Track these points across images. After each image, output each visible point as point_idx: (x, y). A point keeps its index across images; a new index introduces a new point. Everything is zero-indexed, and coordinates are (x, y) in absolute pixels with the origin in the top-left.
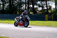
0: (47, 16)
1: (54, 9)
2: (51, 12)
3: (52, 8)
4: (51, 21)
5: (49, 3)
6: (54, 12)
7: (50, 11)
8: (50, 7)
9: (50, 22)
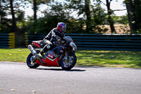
0: (14, 37)
1: (31, 19)
2: (24, 25)
3: (26, 17)
4: (22, 48)
5: (17, 4)
6: (29, 26)
7: (19, 25)
8: (22, 14)
9: (19, 50)
